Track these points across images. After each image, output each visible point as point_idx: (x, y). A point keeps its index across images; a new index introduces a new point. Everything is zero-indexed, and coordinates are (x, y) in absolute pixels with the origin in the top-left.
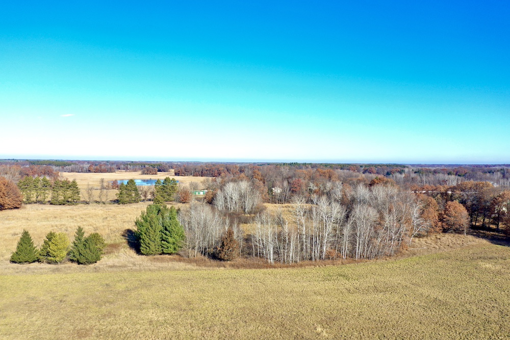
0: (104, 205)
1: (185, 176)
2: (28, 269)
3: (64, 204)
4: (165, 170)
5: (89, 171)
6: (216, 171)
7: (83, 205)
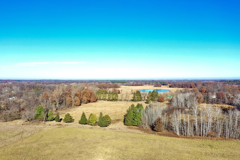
0: (127, 102)
1: (174, 87)
2: (83, 126)
3: (112, 101)
4: (166, 85)
5: (133, 85)
6: (189, 85)
7: (119, 101)
